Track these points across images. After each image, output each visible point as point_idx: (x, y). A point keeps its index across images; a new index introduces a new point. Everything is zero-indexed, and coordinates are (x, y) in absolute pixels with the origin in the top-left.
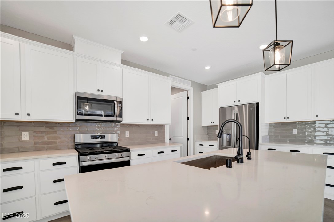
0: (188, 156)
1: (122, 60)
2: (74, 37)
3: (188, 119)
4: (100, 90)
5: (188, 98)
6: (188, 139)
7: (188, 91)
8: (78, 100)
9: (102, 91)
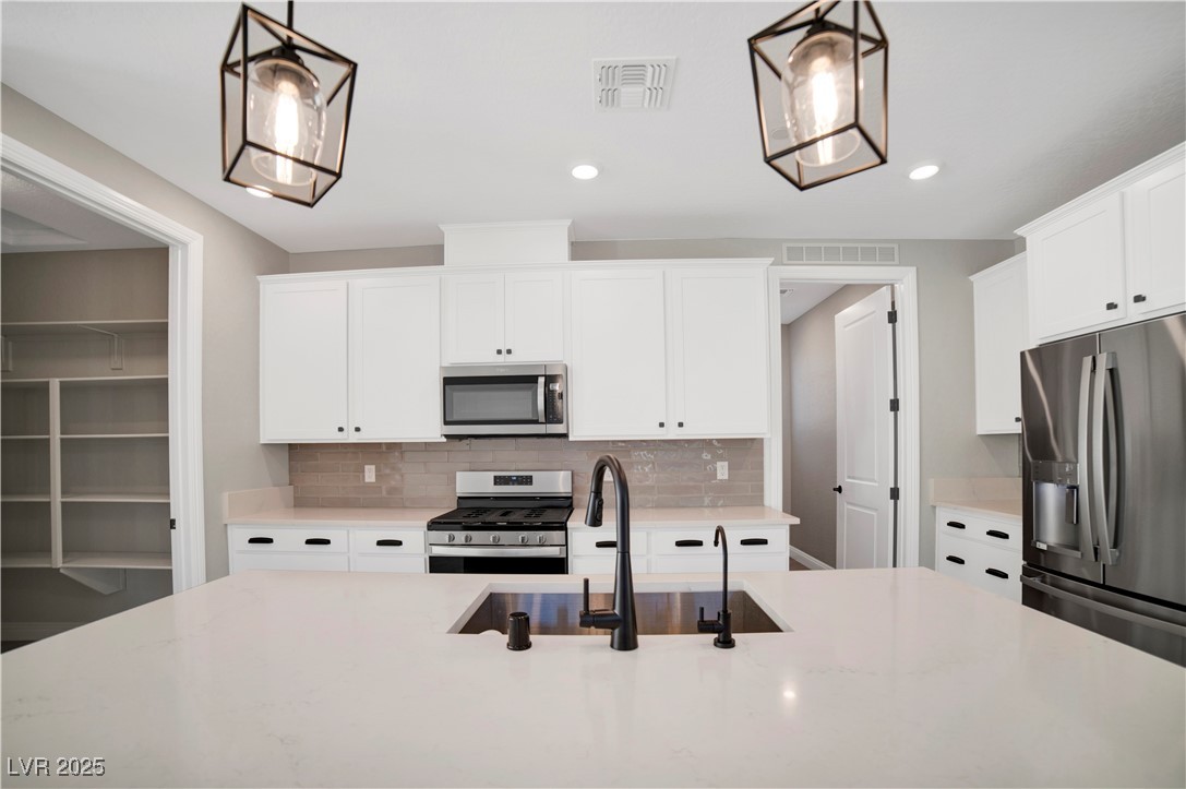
0: (895, 566)
1: (573, 244)
2: (442, 227)
3: (895, 405)
4: (504, 351)
5: (892, 317)
6: (895, 494)
7: (892, 286)
8: (447, 387)
9: (509, 352)
